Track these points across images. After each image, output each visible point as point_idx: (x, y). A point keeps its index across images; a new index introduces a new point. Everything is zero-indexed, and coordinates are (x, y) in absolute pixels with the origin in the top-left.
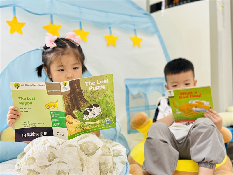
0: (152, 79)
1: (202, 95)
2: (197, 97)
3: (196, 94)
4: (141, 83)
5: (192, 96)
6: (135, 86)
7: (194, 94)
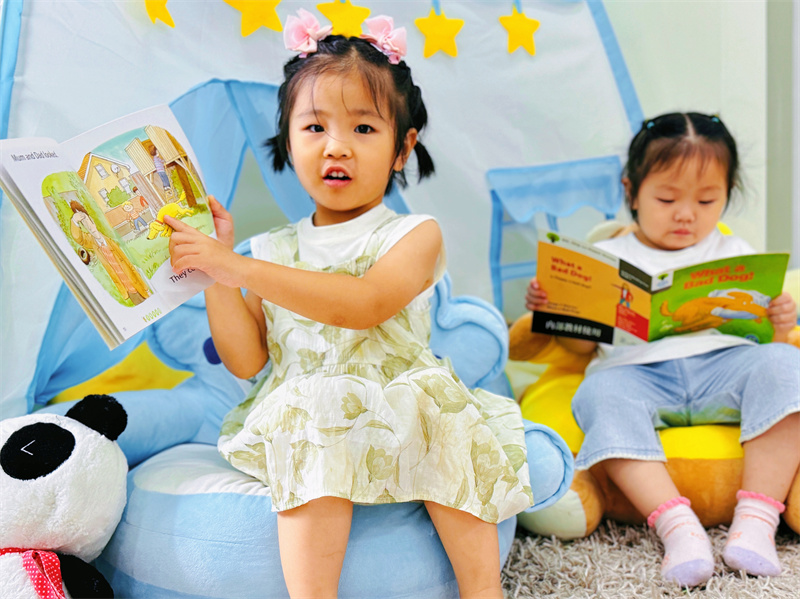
0: (572, 164)
1: (754, 276)
2: (738, 281)
3: (739, 274)
4: (538, 181)
5: (724, 278)
6: (521, 192)
7: (732, 273)
